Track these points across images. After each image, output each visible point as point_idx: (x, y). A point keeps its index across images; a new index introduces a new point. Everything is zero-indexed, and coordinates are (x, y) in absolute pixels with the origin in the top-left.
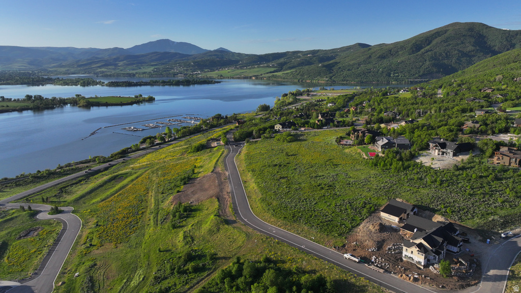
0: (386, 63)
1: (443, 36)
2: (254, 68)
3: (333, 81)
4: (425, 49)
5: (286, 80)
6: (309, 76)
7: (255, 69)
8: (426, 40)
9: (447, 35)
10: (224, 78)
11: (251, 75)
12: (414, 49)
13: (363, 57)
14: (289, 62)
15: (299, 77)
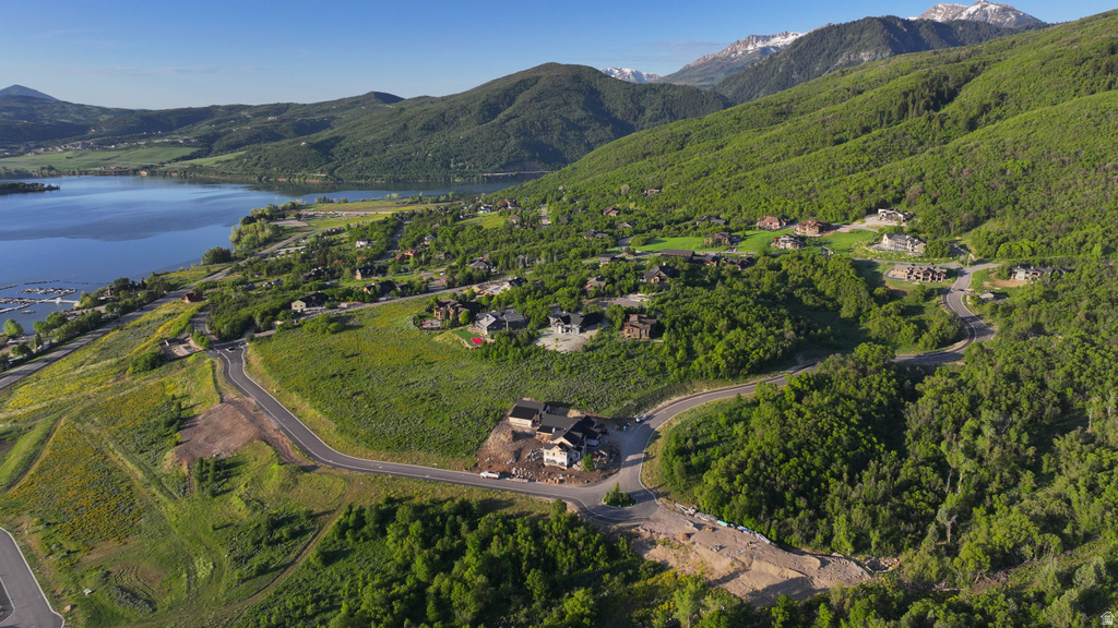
0: (437, 140)
1: (533, 89)
2: (138, 146)
3: (339, 179)
4: (506, 112)
5: (229, 177)
6: (283, 169)
7: (140, 150)
8: (505, 95)
9: (539, 86)
10: (59, 174)
11: (133, 165)
12: (486, 113)
13: (391, 128)
14: (224, 134)
15: (259, 171)
